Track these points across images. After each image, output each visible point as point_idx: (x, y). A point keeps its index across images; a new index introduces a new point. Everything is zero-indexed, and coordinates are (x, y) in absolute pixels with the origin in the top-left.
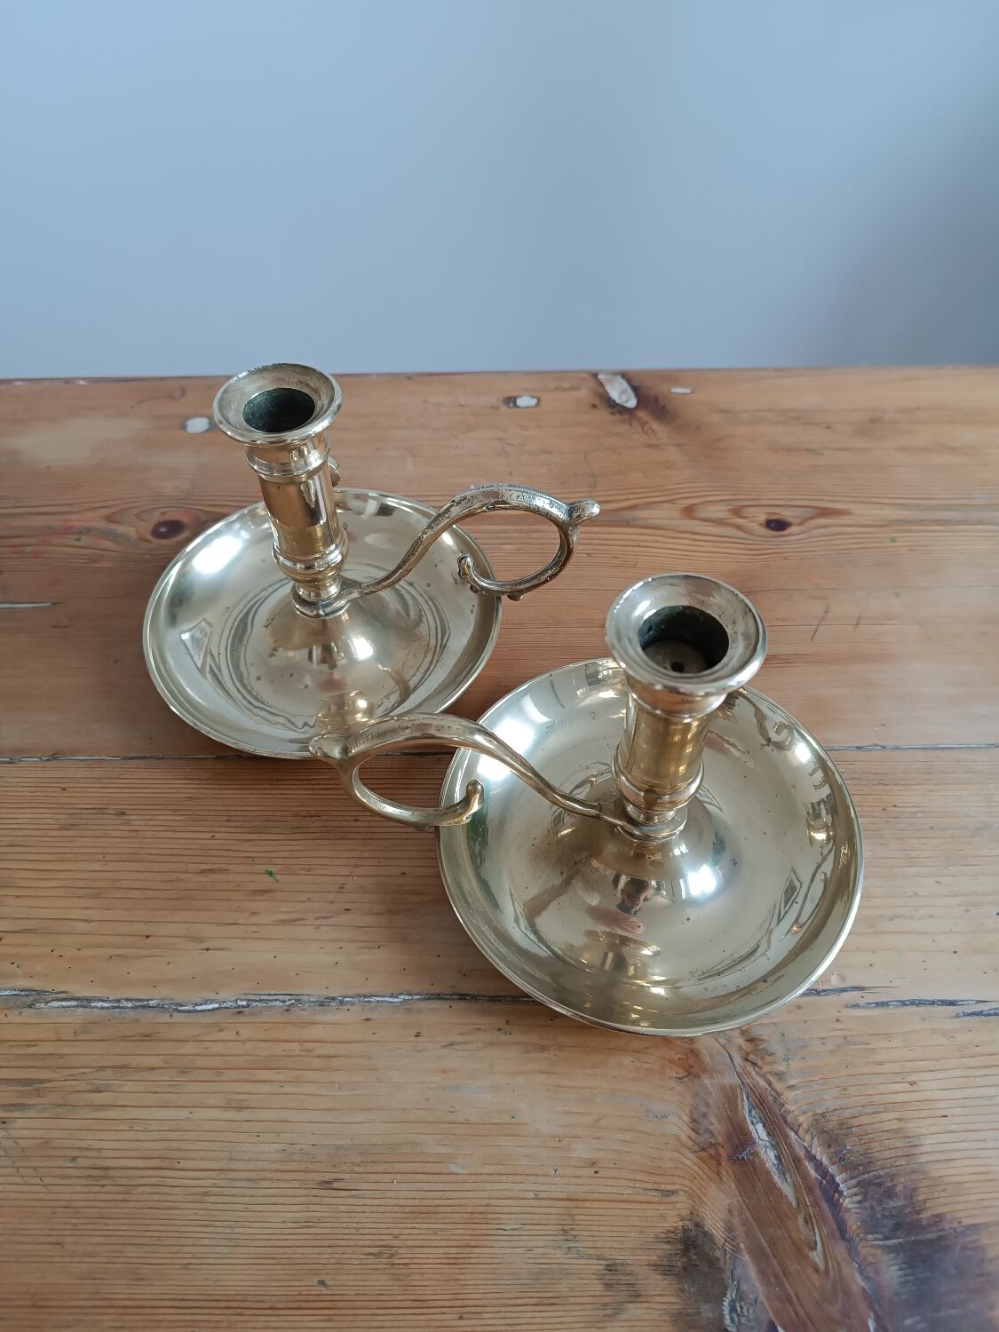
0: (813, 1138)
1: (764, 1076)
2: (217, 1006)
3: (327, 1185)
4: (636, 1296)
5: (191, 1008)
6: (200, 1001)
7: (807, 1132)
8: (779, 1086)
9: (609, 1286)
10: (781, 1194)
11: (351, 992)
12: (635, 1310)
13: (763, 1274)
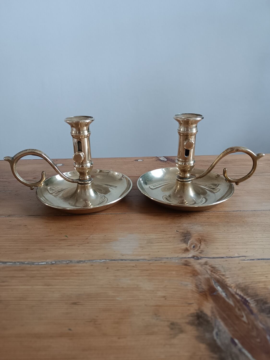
0: (237, 290)
1: (218, 275)
2: (45, 263)
3: (75, 304)
4: (182, 331)
5: (37, 264)
6: (40, 262)
7: (235, 288)
8: (223, 278)
9: (172, 329)
10: (228, 304)
11: (87, 259)
12: (182, 336)
13: (226, 324)
